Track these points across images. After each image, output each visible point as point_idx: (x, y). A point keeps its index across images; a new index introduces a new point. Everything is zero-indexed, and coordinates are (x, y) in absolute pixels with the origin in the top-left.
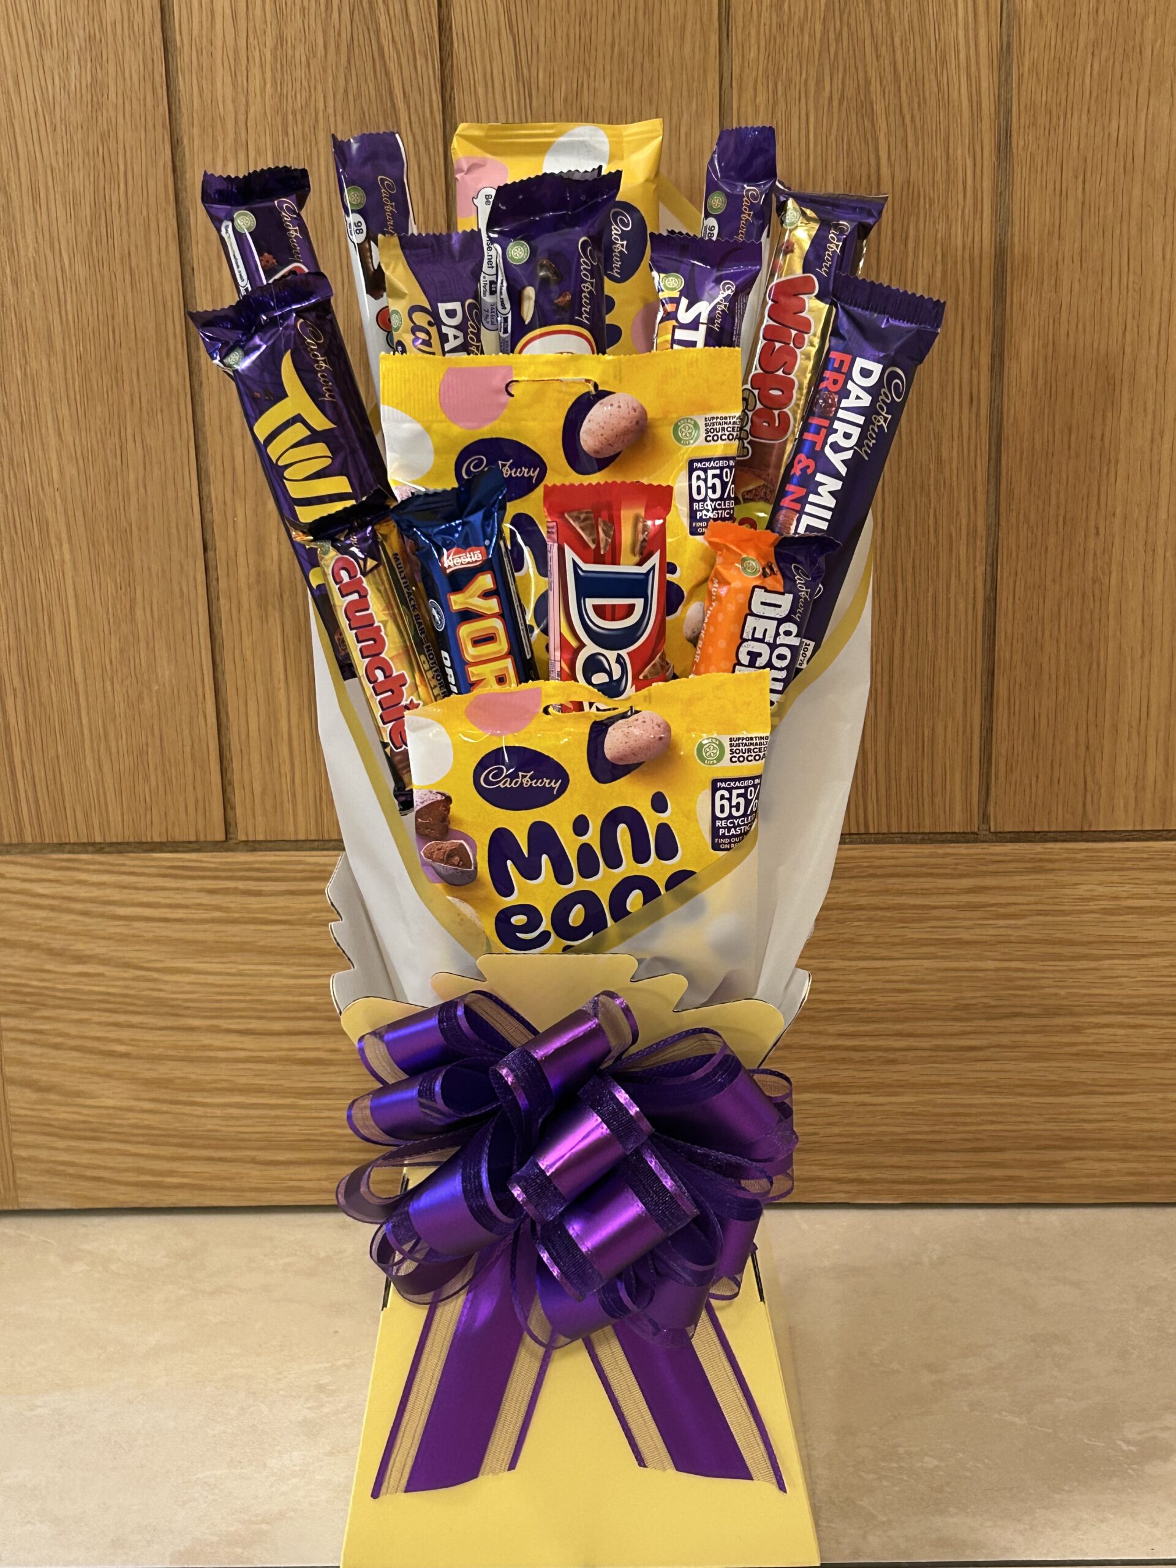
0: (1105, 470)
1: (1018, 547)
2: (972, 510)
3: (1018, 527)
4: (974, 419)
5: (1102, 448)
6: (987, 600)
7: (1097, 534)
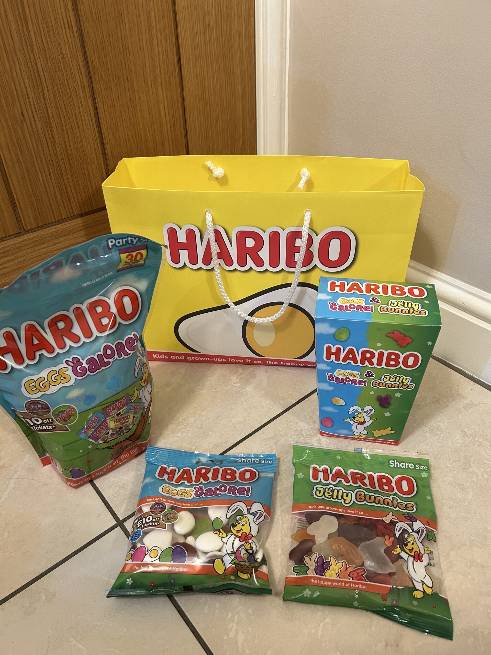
0: (125, 53)
1: (101, 90)
2: (80, 75)
3: (99, 81)
4: (72, 34)
5: (122, 43)
6: (95, 114)
7: (128, 80)
